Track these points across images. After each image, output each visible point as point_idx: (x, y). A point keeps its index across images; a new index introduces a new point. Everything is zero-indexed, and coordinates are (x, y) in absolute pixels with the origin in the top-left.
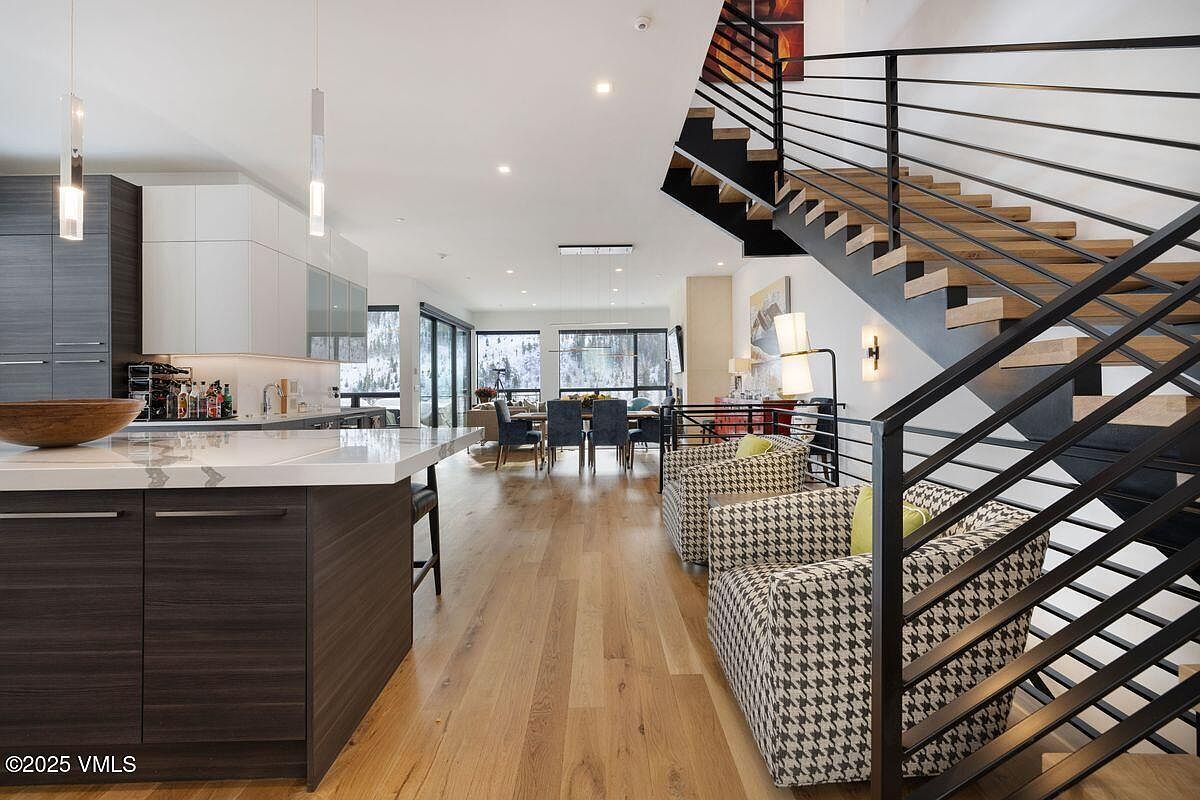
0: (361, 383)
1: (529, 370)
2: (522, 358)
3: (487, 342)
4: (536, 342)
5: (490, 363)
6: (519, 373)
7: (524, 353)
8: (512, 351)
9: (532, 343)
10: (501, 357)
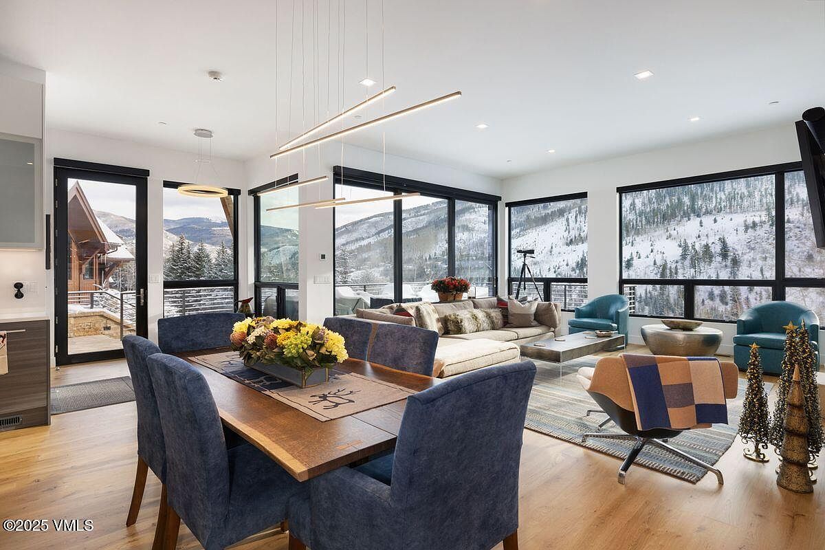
0: (578, 263)
1: (753, 249)
2: (743, 237)
3: (701, 222)
4: (764, 219)
5: (704, 243)
6: (740, 253)
7: (746, 231)
8: (732, 230)
9: (757, 220)
10: (717, 238)
